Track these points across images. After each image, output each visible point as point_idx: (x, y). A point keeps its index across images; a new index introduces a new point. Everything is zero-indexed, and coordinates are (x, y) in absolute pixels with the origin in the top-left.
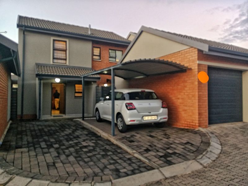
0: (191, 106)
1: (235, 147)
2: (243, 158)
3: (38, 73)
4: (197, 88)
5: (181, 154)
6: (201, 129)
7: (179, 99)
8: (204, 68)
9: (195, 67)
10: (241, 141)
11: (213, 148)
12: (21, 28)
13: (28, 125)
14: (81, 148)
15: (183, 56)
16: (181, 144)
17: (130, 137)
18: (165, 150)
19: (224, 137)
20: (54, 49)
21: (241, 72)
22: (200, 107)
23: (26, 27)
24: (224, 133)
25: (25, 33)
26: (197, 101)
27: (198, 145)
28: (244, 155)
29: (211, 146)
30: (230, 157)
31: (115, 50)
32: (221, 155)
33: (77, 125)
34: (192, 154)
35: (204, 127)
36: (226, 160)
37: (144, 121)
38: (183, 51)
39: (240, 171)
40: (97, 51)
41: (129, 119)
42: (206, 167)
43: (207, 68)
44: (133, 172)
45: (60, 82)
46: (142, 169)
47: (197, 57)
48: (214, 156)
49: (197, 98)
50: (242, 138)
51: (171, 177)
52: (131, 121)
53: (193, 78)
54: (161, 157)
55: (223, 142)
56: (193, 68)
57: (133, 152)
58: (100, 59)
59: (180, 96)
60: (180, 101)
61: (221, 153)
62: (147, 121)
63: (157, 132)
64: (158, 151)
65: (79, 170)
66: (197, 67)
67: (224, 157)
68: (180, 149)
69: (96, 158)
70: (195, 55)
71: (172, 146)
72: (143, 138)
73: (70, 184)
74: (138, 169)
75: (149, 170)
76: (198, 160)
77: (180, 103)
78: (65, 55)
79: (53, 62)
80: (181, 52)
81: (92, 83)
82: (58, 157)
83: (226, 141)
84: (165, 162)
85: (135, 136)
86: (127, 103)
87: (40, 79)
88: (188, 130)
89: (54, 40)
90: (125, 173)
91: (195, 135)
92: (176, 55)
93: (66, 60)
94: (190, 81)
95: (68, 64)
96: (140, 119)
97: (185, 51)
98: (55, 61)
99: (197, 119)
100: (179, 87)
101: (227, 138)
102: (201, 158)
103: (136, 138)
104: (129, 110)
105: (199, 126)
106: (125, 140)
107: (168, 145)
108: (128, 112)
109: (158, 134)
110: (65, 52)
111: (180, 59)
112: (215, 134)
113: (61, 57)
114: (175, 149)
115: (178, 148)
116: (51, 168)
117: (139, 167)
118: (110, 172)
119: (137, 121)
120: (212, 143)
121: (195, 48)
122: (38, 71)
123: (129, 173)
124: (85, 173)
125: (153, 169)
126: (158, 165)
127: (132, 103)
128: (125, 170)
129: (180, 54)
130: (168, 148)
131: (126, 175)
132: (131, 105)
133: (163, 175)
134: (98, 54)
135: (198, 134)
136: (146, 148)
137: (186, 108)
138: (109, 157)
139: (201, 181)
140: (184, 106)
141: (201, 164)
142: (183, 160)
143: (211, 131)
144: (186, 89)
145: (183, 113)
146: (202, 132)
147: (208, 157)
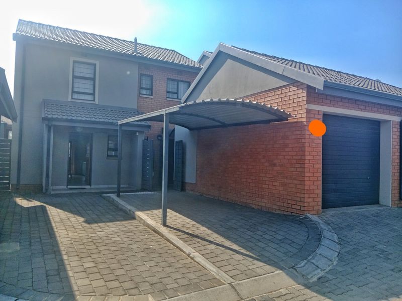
0: (295, 179)
5: (272, 258)
6: (309, 216)
8: (316, 117)
9: (302, 115)
11: (325, 248)
15: (283, 95)
16: (274, 241)
19: (346, 230)
20: (74, 77)
21: (378, 123)
22: (308, 180)
24: (346, 224)
27: (302, 243)
29: (323, 245)
31: (178, 81)
34: (290, 259)
35: (314, 212)
40: (147, 82)
43: (321, 117)
47: (305, 98)
48: (325, 263)
50: (374, 232)
55: (344, 238)
56: (298, 116)
59: (277, 161)
63: (237, 220)
66: (305, 115)
68: (270, 250)
70: (303, 94)
71: (258, 244)
76: (297, 269)
78: (92, 87)
79: (72, 98)
80: (280, 89)
81: (137, 134)
84: (243, 272)
87: (48, 127)
89: (74, 62)
90: (175, 290)
92: (273, 94)
93: (93, 94)
94: (293, 137)
95: (97, 102)
97: (288, 86)
98: (75, 96)
100: (277, 146)
102: (304, 266)
105: (306, 211)
110: (92, 82)
111: (279, 100)
112: (332, 225)
114: (263, 249)
115: (268, 248)
122: (46, 112)
123: (182, 290)
125: (222, 284)
126: (231, 277)
128: (175, 285)
129: (280, 92)
133: (238, 294)
134: (148, 87)
135: (303, 225)
137: (286, 181)
140: (282, 177)
141: (303, 276)
143: (326, 219)
144: (287, 149)
147: (315, 263)
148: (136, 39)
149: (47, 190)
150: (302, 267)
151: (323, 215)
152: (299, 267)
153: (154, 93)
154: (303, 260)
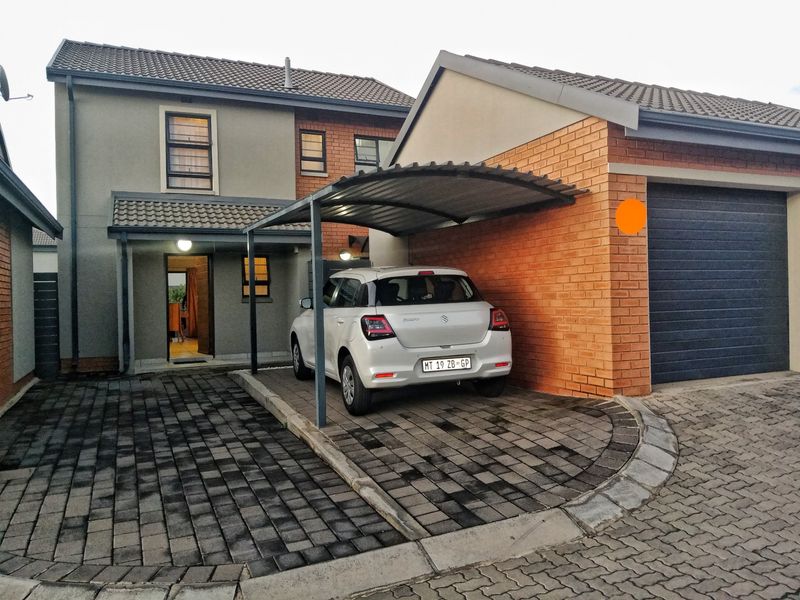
0: (592, 322)
1: (722, 463)
2: (739, 503)
3: (116, 222)
4: (607, 258)
5: (523, 487)
6: (620, 399)
7: (553, 296)
8: (634, 188)
9: (600, 186)
10: (755, 438)
11: (642, 464)
12: (63, 80)
13: (80, 392)
14: (200, 468)
15: (564, 148)
16: (536, 452)
17: (375, 430)
18: (471, 474)
19: (698, 426)
20: (171, 145)
21: (781, 197)
22: (617, 323)
23: (75, 76)
24: (701, 414)
25: (76, 96)
26: (608, 303)
27: (593, 455)
28: (743, 492)
29: (638, 459)
30: (693, 500)
31: (376, 139)
32: (664, 491)
33: (231, 391)
34: (559, 489)
35: (635, 391)
36: (674, 510)
37: (427, 376)
38: (564, 132)
39: (708, 548)
40: (313, 145)
41: (373, 371)
42: (590, 535)
43: (644, 189)
44: (328, 553)
45: (191, 249)
46: (363, 542)
47: (605, 151)
48: (635, 497)
49: (608, 294)
50: (760, 428)
51: (454, 571)
52: (378, 376)
53: (594, 225)
54: (449, 497)
55: (690, 444)
56: (592, 189)
57: (358, 482)
58: (325, 171)
59: (556, 289)
60: (557, 303)
61: (664, 484)
62: (435, 375)
63: (470, 413)
64: (446, 477)
65: (155, 542)
66: (605, 187)
67: (671, 498)
68: (522, 471)
69: (231, 502)
70: (601, 142)
71: (500, 459)
72: (418, 433)
73: (98, 591)
74: (349, 542)
75: (384, 545)
76: (569, 510)
77: (558, 312)
78: (206, 163)
79: (168, 187)
80: (557, 135)
81: (297, 251)
82: (112, 498)
83: (702, 440)
84: (453, 517)
85: (395, 426)
86: (366, 316)
87: (123, 244)
88: (580, 404)
89: (169, 115)
90: (300, 554)
91: (592, 420)
92: (544, 147)
93: (209, 177)
94: (586, 235)
95: (216, 190)
96: (410, 368)
97: (571, 129)
98: (177, 182)
99: (610, 366)
100: (556, 256)
101: (707, 432)
102: (586, 502)
103: (394, 431)
104: (370, 338)
105: (616, 390)
106: (354, 441)
107: (490, 457)
108: (370, 345)
109: (472, 420)
110: (205, 153)
111: (556, 159)
112: (670, 416)
113: (193, 170)
114: (508, 469)
115: (520, 466)
116: (69, 535)
117: (359, 533)
118: (251, 553)
119: (401, 374)
120: (644, 449)
121: (601, 120)
122: (116, 216)
123: (314, 554)
124: (169, 553)
125: (403, 539)
126: (423, 527)
127: (382, 316)
128: (304, 545)
129: (557, 142)
130: (484, 468)
131: (300, 561)
132: (380, 324)
133: (429, 561)
134: (319, 155)
135: (606, 418)
136: (412, 466)
137: (576, 328)
138: (277, 500)
139: (550, 583)
140: (568, 320)
141: (579, 524)
142: (517, 510)
143: (659, 404)
144: (575, 262)
145: (565, 344)
146: (623, 409)
147: (611, 497)
148: (288, 61)
149: (126, 367)
150: (579, 505)
151: (655, 397)
152: (575, 505)
153: (328, 167)
154: (587, 490)
